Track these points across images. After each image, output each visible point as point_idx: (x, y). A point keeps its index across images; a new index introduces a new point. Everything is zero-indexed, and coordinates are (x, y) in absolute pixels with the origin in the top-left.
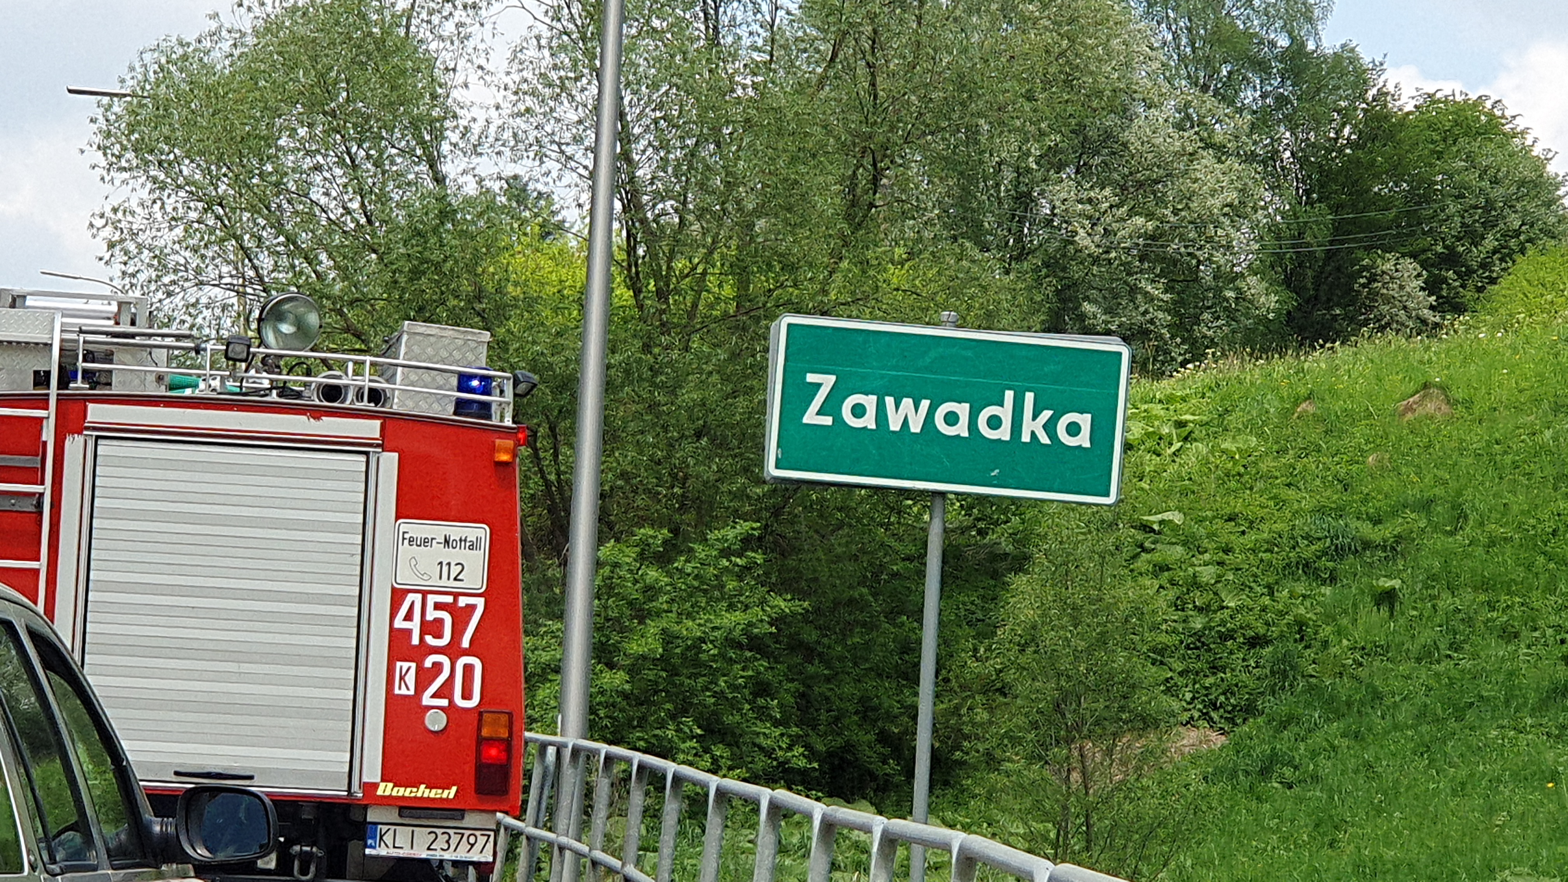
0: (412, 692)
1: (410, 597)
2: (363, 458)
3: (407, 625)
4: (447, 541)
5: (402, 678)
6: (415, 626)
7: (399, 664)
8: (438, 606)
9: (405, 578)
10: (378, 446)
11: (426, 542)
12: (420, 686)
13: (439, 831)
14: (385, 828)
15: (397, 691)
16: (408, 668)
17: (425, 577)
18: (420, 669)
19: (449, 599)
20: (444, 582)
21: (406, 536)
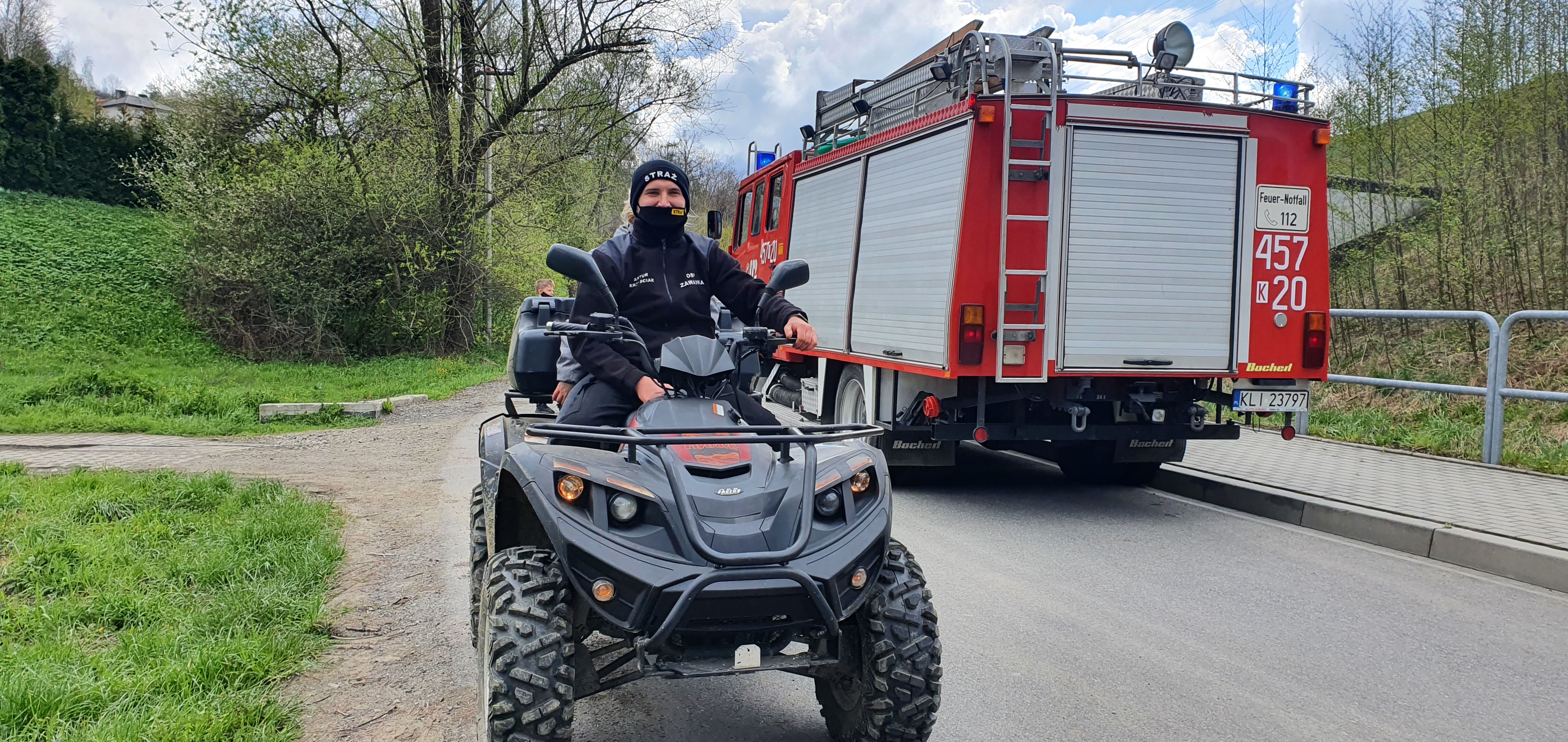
0: (1266, 302)
1: (1266, 237)
2: (1236, 142)
3: (1263, 256)
4: (1286, 199)
5: (1261, 292)
6: (1268, 256)
7: (1259, 283)
8: (1282, 243)
9: (1263, 224)
10: (1248, 133)
11: (1274, 199)
12: (1272, 297)
13: (1277, 393)
14: (1245, 393)
15: (1258, 301)
16: (1264, 285)
17: (1274, 223)
18: (1271, 286)
19: (1288, 238)
20: (1285, 227)
21: (1263, 195)
